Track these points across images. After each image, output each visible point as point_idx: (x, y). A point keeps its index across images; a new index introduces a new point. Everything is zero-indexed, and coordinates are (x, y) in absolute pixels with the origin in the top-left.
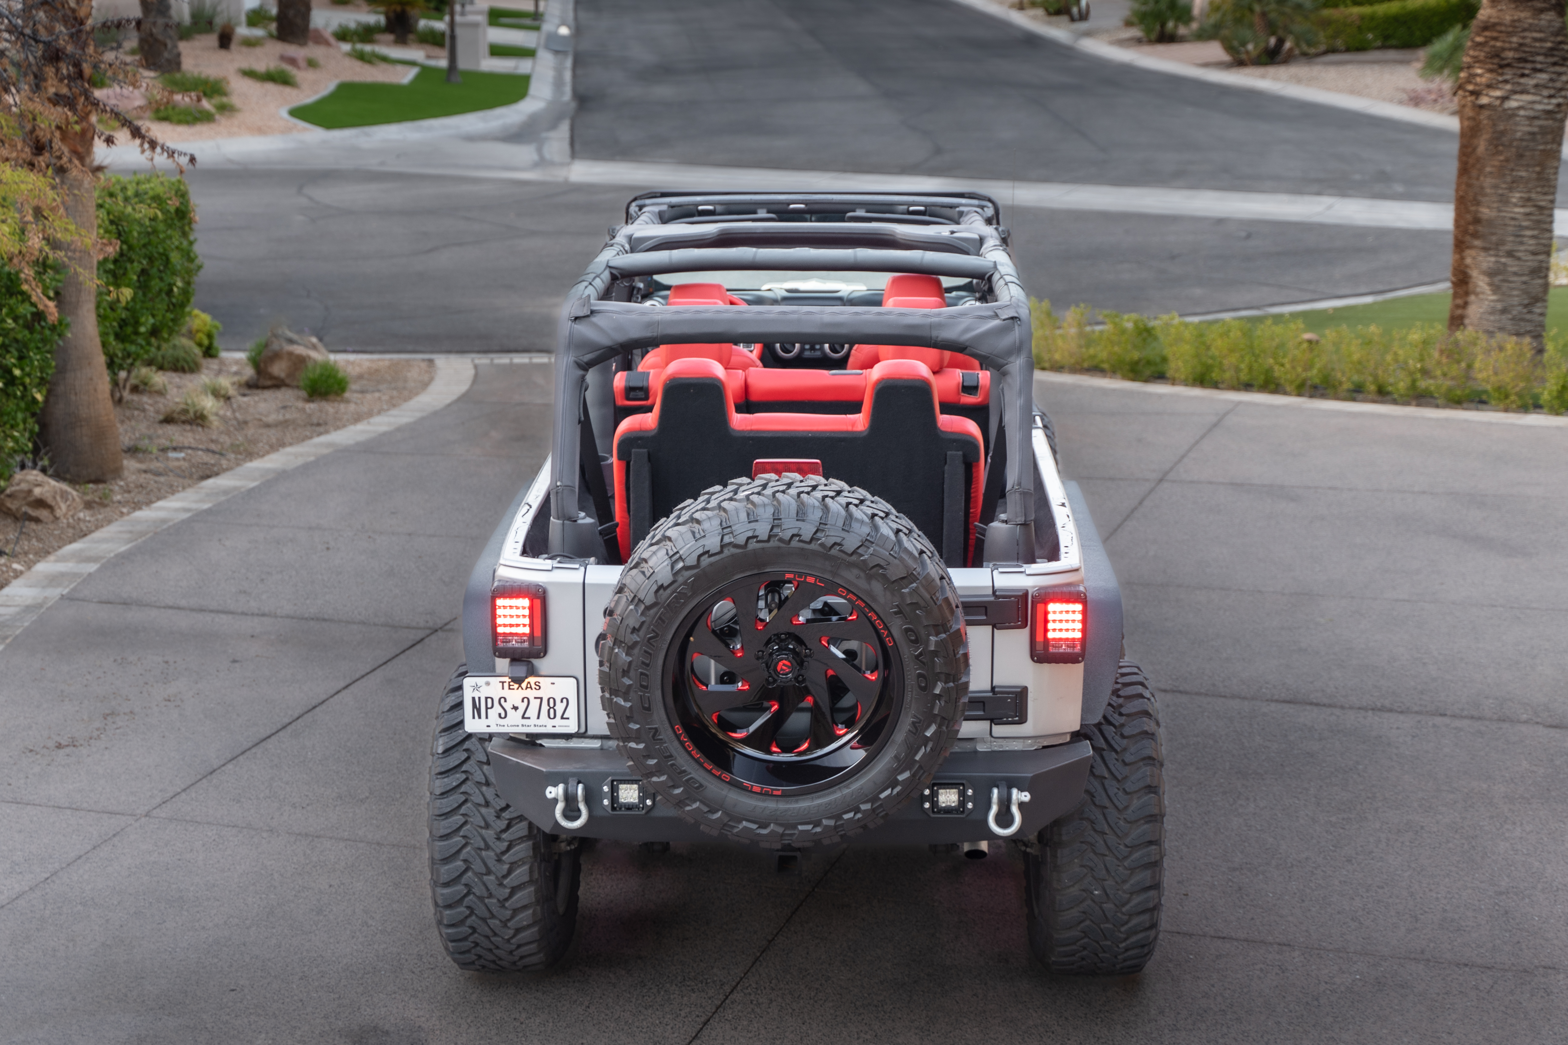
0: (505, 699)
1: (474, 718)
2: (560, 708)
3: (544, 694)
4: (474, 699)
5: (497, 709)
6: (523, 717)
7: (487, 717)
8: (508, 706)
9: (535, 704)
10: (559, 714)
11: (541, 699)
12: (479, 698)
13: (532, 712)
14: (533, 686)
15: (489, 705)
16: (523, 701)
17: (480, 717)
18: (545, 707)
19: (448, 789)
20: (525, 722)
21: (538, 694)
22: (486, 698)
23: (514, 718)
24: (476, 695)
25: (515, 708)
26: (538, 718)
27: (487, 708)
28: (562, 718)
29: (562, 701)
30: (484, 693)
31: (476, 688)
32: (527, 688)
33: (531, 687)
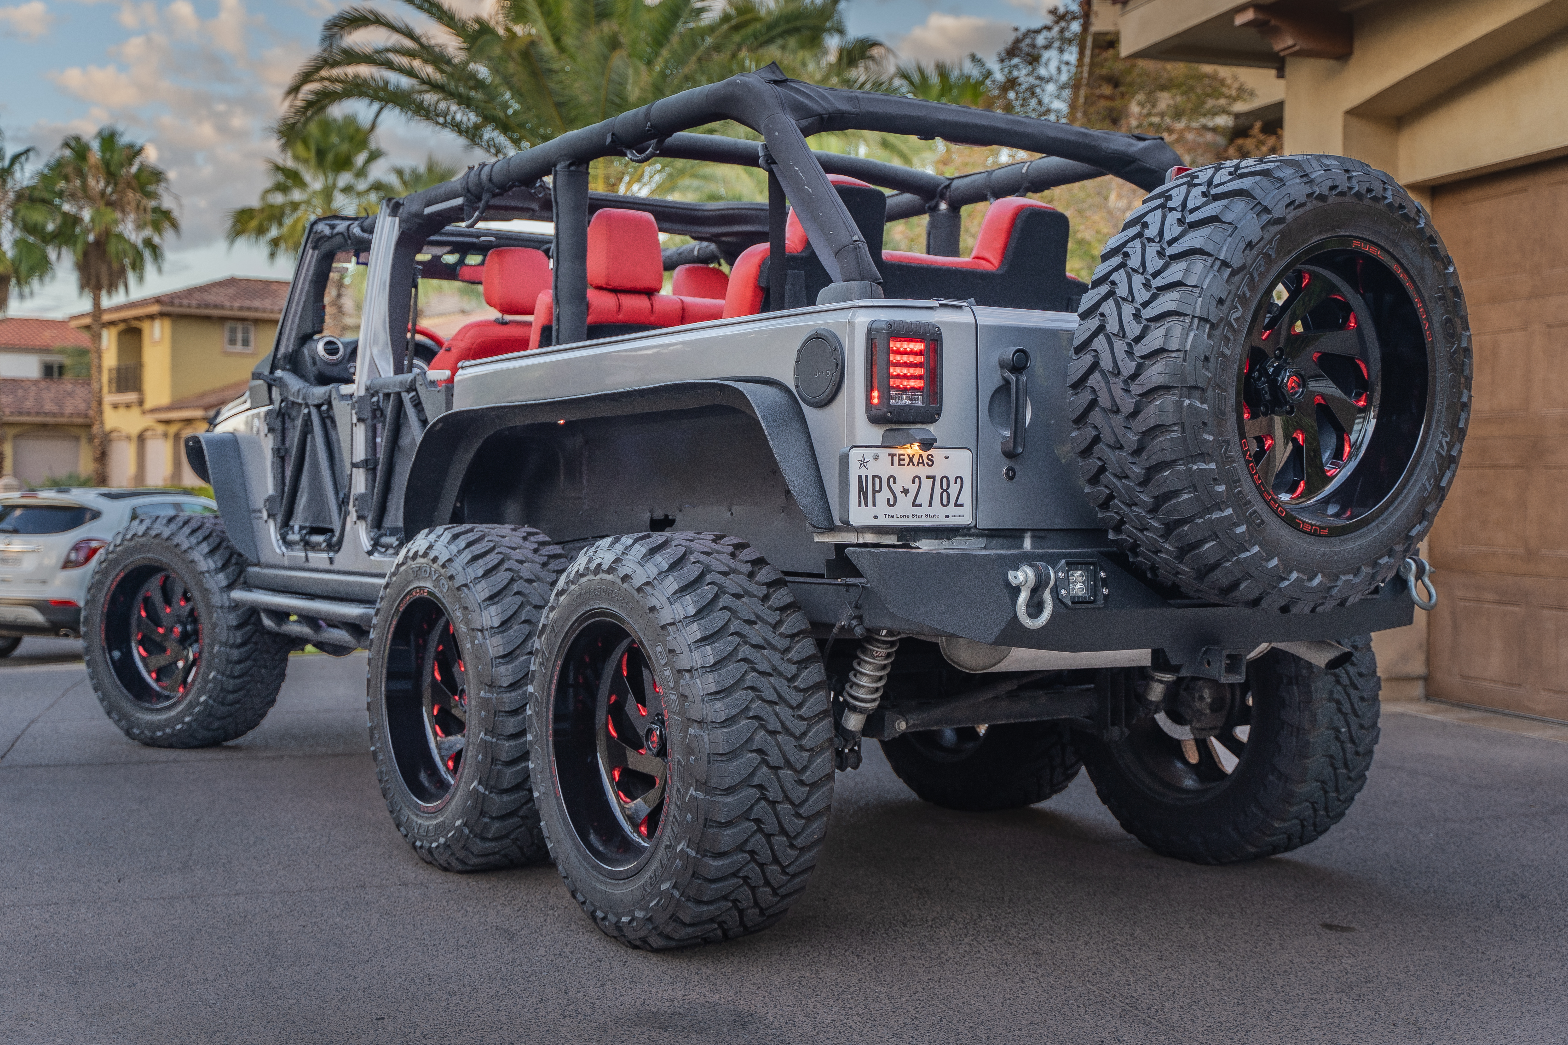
0: (894, 478)
1: (860, 506)
2: (954, 489)
3: (937, 471)
4: (860, 477)
5: (886, 493)
6: (915, 505)
7: (874, 505)
8: (897, 488)
9: (927, 484)
10: (952, 500)
11: (933, 478)
12: (866, 477)
13: (923, 498)
14: (926, 461)
15: (877, 488)
16: (914, 482)
17: (866, 505)
18: (938, 490)
19: (723, 655)
20: (916, 510)
21: (930, 471)
22: (874, 477)
23: (904, 503)
24: (863, 472)
25: (905, 491)
26: (930, 505)
27: (875, 492)
28: (956, 505)
29: (956, 483)
30: (873, 469)
31: (863, 463)
32: (919, 463)
33: (923, 463)
